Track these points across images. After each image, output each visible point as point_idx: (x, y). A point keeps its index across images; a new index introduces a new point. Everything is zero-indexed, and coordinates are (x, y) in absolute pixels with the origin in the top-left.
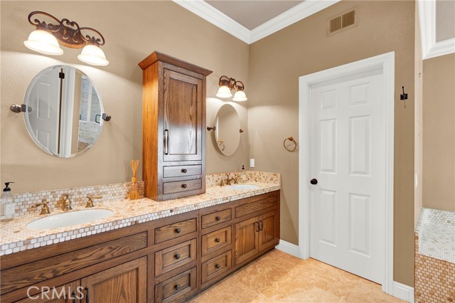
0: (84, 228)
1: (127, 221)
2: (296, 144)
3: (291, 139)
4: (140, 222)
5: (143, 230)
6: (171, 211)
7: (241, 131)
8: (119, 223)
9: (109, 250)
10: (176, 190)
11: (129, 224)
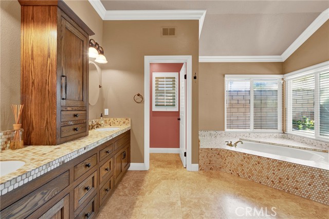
0: (21, 176)
1: (57, 161)
2: (143, 98)
3: (139, 95)
4: (66, 162)
5: (66, 169)
6: (85, 149)
7: (100, 87)
8: (51, 164)
9: (42, 196)
10: (70, 134)
11: (58, 165)
